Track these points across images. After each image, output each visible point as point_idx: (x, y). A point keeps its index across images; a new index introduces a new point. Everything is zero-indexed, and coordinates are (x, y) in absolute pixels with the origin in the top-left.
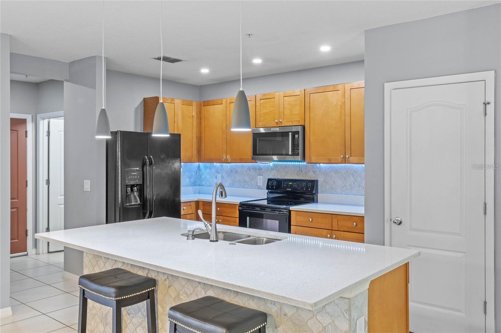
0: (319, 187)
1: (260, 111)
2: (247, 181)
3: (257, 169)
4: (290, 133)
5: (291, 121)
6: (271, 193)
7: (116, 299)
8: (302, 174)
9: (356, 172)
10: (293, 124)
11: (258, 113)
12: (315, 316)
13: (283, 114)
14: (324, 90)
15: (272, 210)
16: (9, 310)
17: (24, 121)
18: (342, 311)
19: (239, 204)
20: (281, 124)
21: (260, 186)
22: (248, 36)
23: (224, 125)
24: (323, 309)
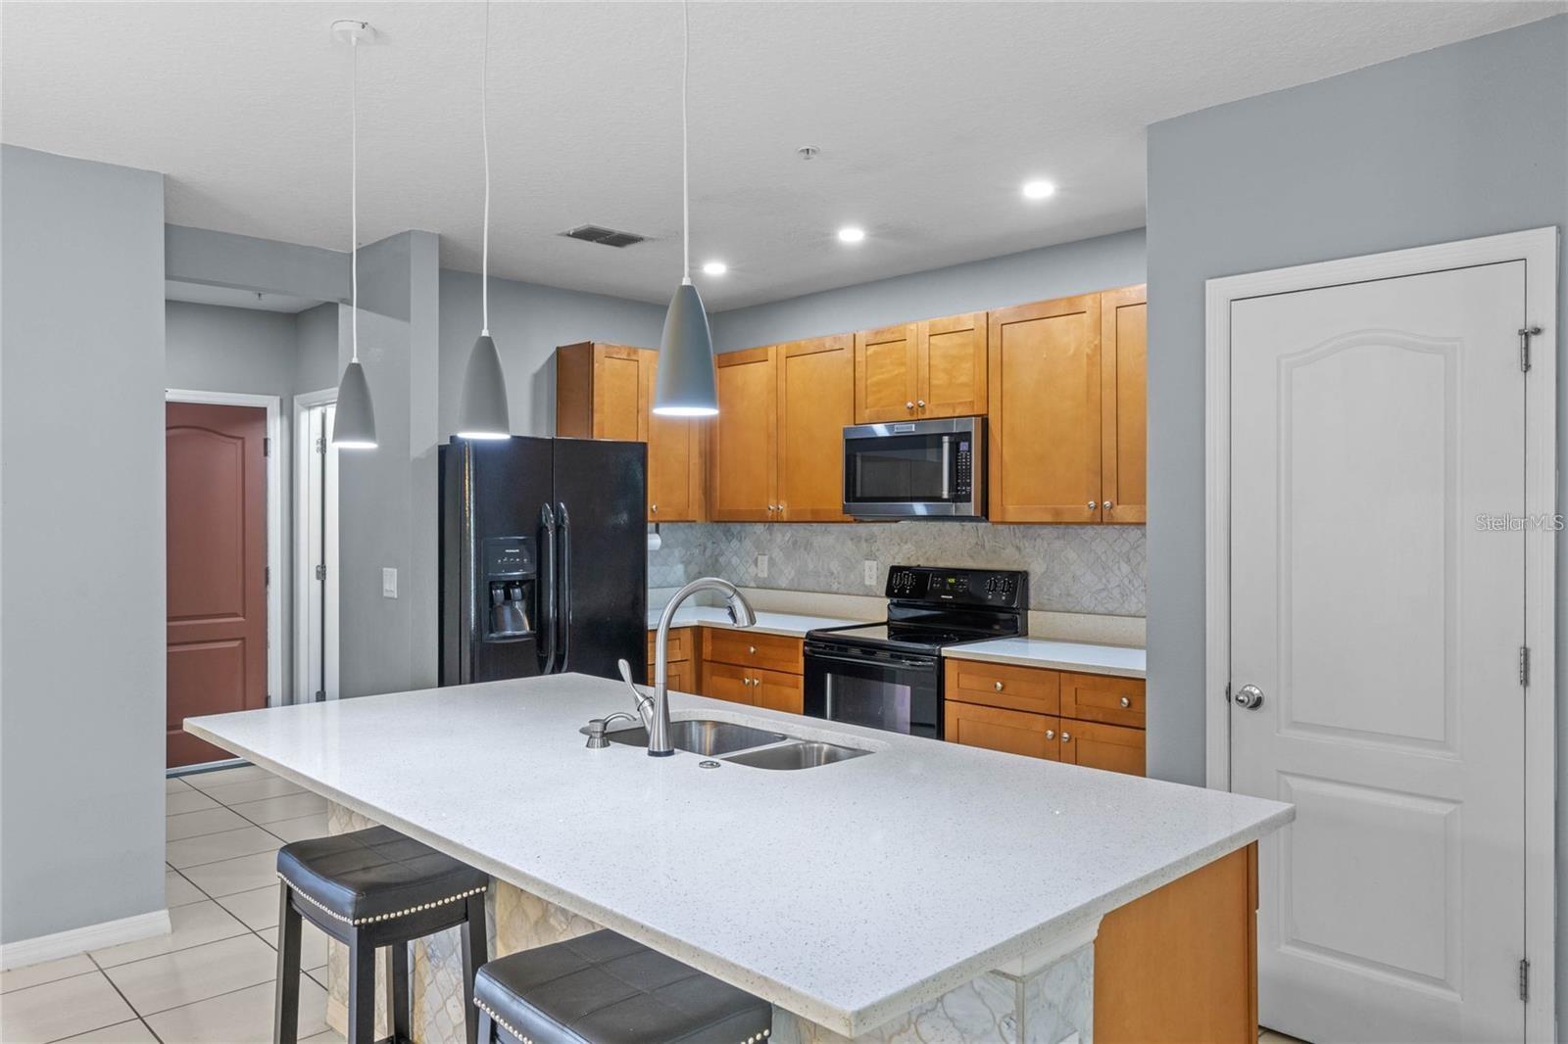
0: (1032, 593)
1: (866, 379)
2: (835, 572)
3: (863, 540)
4: (946, 439)
5: (948, 404)
6: (897, 605)
7: (357, 922)
8: (983, 552)
9: (1139, 550)
10: (954, 411)
11: (860, 384)
12: (913, 1026)
13: (926, 386)
14: (1043, 314)
15: (892, 656)
16: (161, 919)
17: (259, 415)
18: (994, 1019)
19: (804, 636)
20: (923, 413)
21: (871, 587)
22: (805, 154)
23: (773, 418)
24: (936, 1006)
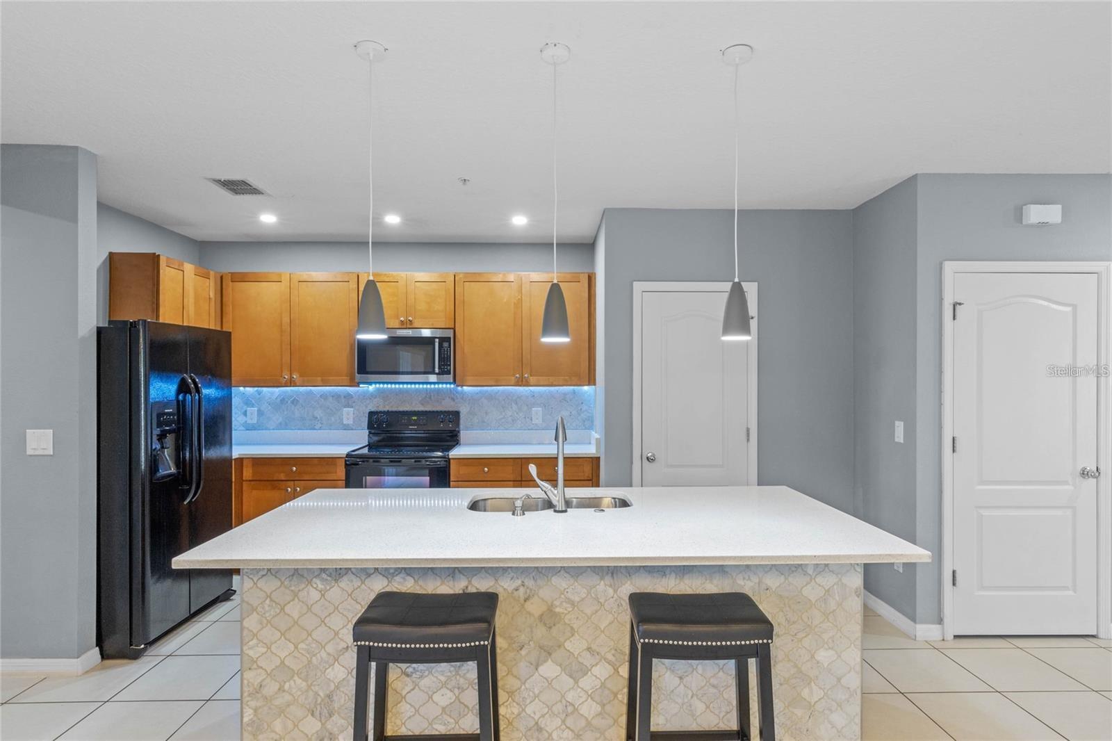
0: (462, 421)
3: (342, 396)
4: (437, 340)
5: (428, 321)
6: (375, 434)
10: (432, 325)
13: (413, 309)
19: (343, 456)
20: (411, 324)
21: (348, 424)
22: (463, 182)
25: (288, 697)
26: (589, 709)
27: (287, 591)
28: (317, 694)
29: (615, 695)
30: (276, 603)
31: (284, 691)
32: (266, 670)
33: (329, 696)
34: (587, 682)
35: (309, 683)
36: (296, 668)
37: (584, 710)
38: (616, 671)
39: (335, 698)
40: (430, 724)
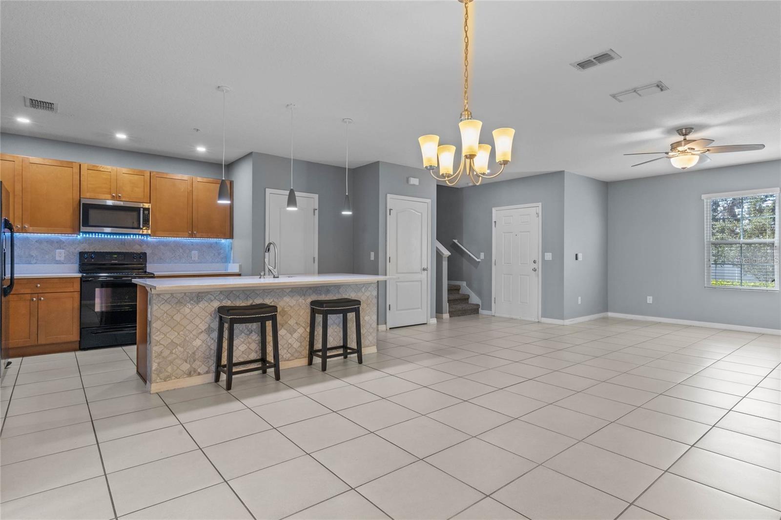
1: (87, 182)
3: (55, 242)
4: (142, 209)
11: (83, 183)
13: (121, 190)
14: (171, 177)
20: (120, 198)
21: (60, 260)
25: (174, 356)
26: (296, 345)
27: (174, 310)
28: (188, 353)
29: (305, 338)
30: (169, 315)
31: (173, 353)
32: (164, 345)
33: (194, 353)
34: (296, 335)
35: (185, 348)
36: (178, 343)
37: (295, 346)
38: (306, 330)
39: (196, 353)
40: (237, 359)
